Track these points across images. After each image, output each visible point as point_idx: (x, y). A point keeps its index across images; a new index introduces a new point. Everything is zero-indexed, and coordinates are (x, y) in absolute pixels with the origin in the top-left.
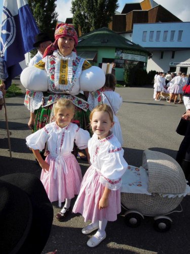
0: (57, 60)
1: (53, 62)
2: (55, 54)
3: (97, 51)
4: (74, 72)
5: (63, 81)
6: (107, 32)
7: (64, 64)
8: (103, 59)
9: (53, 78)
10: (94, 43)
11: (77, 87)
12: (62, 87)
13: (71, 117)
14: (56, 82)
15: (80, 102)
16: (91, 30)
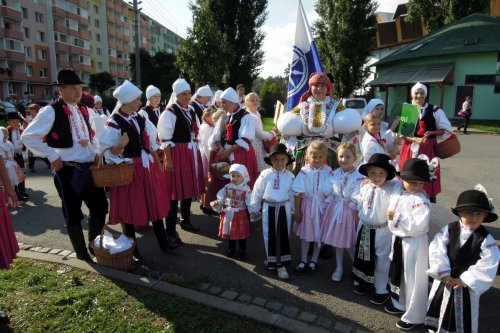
0: (312, 106)
1: (307, 108)
2: (309, 99)
3: (453, 65)
4: (328, 115)
5: (316, 124)
6: (482, 23)
7: (318, 109)
8: (467, 76)
9: (307, 122)
10: (448, 48)
11: (330, 129)
12: (316, 130)
13: (324, 158)
14: (310, 126)
15: (333, 145)
16: (446, 21)
